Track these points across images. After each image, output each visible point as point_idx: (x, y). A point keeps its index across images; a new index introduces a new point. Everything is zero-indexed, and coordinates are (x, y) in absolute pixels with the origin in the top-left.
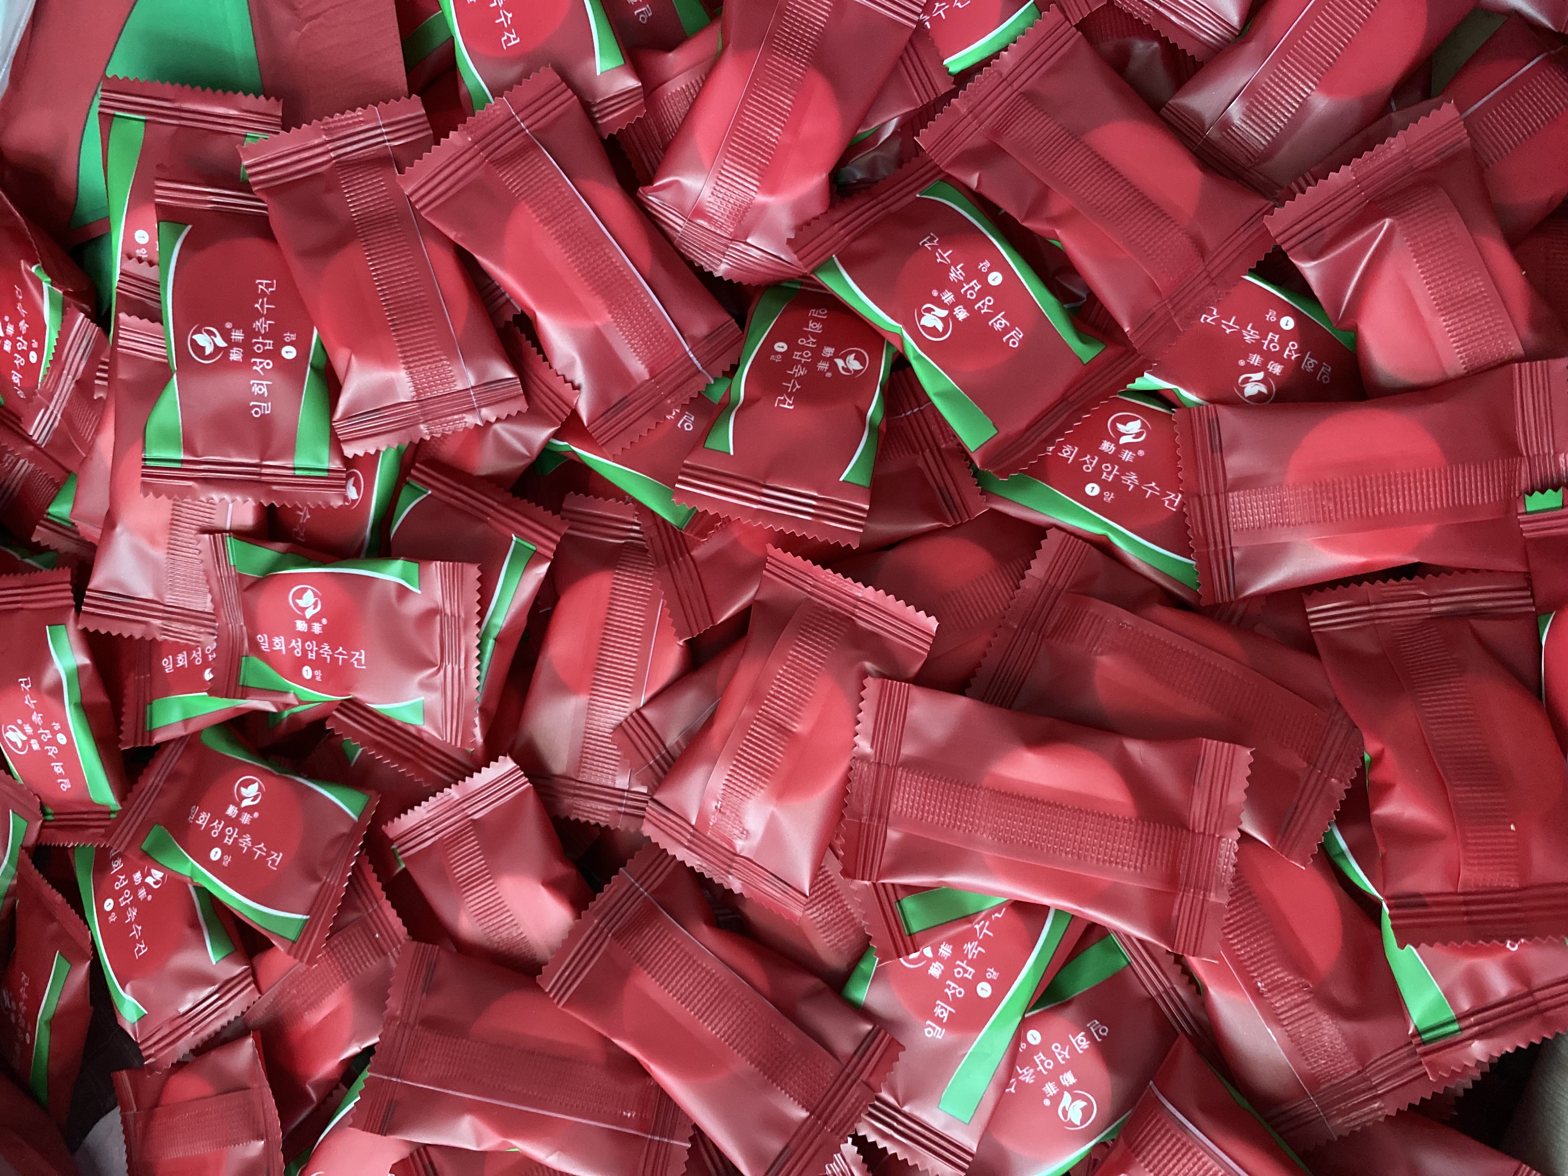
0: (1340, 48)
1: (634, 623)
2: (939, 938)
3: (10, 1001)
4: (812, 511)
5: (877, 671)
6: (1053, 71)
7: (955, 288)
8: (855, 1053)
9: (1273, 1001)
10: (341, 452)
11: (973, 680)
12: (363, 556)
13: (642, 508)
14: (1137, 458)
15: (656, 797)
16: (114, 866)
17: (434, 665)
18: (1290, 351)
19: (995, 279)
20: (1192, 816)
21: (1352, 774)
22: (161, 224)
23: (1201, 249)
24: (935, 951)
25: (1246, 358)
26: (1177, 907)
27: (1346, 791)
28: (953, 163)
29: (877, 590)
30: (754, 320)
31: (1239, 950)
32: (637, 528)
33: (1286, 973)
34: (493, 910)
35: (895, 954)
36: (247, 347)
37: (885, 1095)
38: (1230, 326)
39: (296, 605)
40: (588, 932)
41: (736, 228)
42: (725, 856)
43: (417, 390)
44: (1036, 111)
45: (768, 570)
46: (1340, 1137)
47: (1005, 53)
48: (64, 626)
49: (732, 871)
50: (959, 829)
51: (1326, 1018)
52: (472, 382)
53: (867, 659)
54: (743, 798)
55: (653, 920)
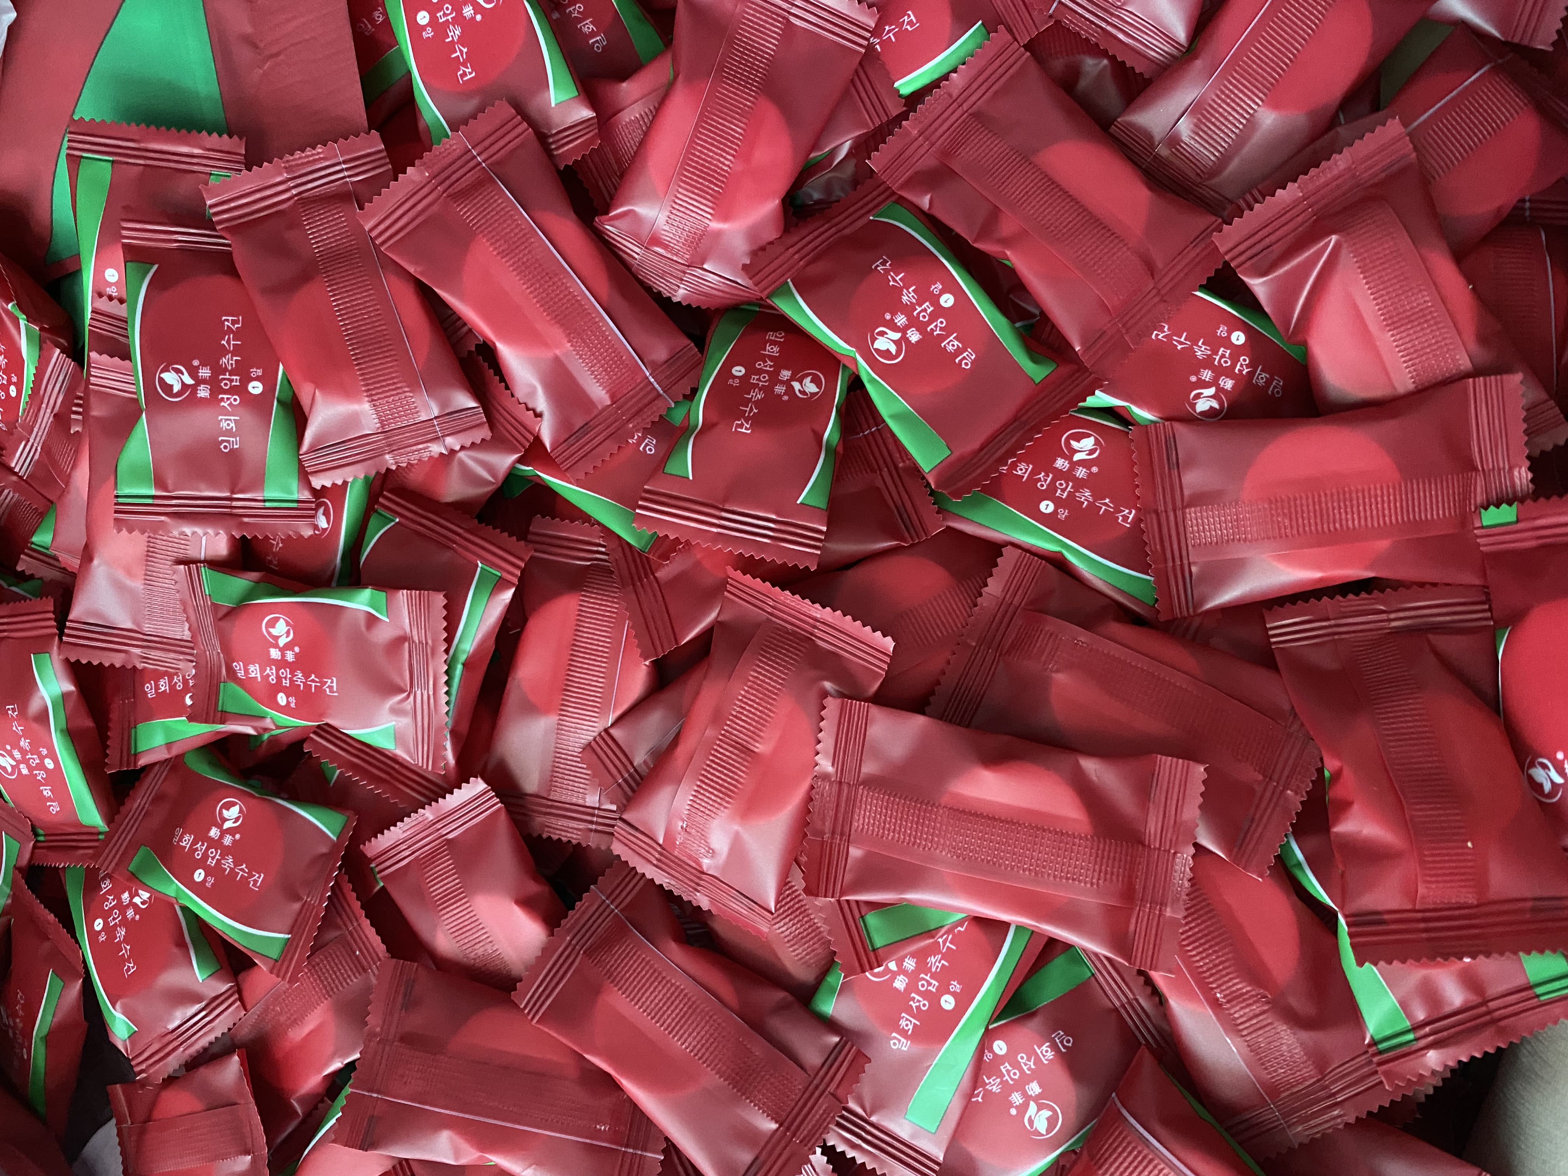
0: (1286, 64)
1: (601, 644)
2: (902, 953)
3: (8, 1017)
4: (771, 534)
5: (837, 691)
6: (1005, 90)
7: (908, 310)
8: (823, 1065)
9: (1232, 1011)
10: (309, 483)
11: (931, 699)
12: (334, 584)
13: (608, 533)
14: (1091, 474)
15: (625, 816)
16: (103, 886)
17: (403, 691)
18: (1242, 365)
19: (947, 301)
20: (1147, 831)
21: (1308, 786)
22: (128, 264)
23: (1150, 268)
24: (900, 963)
25: (1197, 373)
26: (1133, 921)
27: (1302, 803)
28: (907, 184)
29: (834, 611)
30: (712, 347)
31: (1198, 961)
32: (603, 550)
33: (1244, 984)
34: (468, 928)
35: (858, 969)
36: (214, 384)
37: (852, 1105)
38: (1181, 342)
39: (269, 633)
40: (561, 949)
41: (692, 255)
42: (692, 873)
43: (381, 422)
44: (987, 132)
45: (729, 592)
46: (1301, 1144)
47: (954, 75)
48: (47, 655)
49: (699, 888)
50: (919, 847)
51: (1284, 1028)
52: (436, 412)
53: (828, 679)
54: (708, 818)
55: (623, 937)
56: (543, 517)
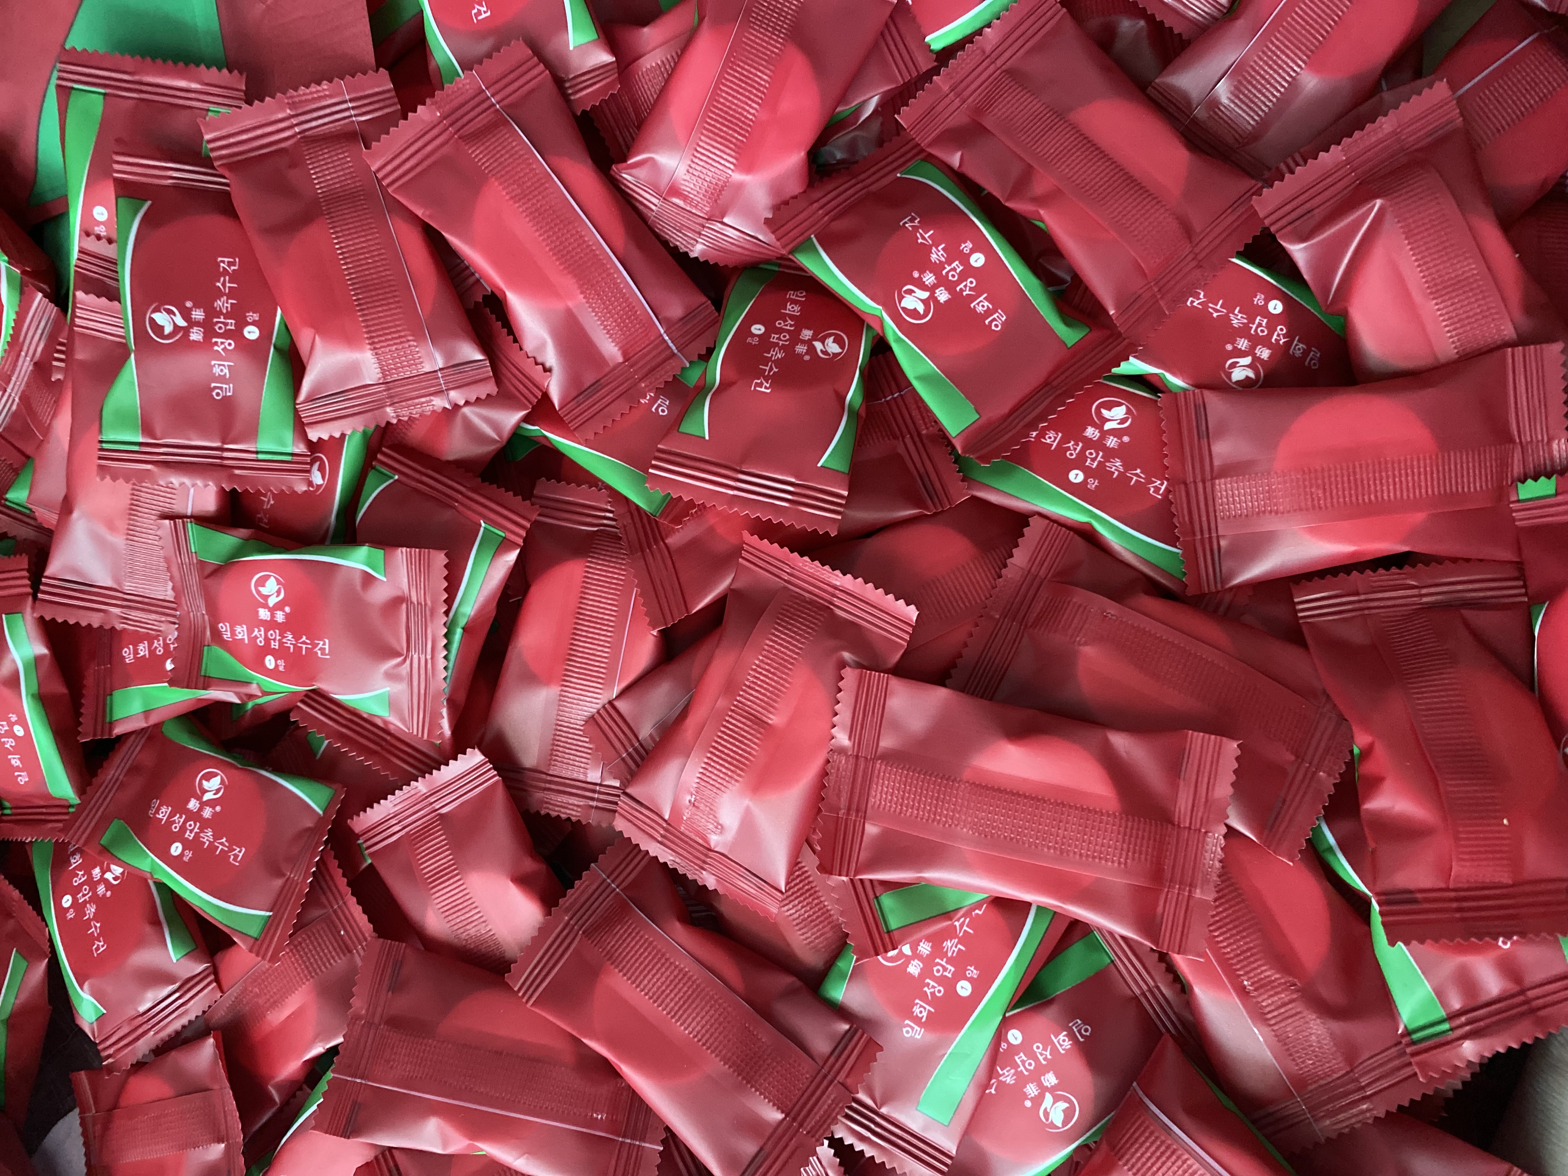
0: (1330, 26)
1: (607, 612)
2: (918, 936)
4: (789, 497)
5: (855, 662)
6: (1039, 47)
7: (936, 269)
8: (832, 1053)
9: (1260, 999)
10: (305, 434)
11: (953, 671)
12: (328, 542)
13: (615, 495)
14: (1122, 444)
15: (628, 791)
16: (73, 861)
17: (400, 655)
18: (1278, 335)
19: (978, 260)
20: (1177, 810)
21: (1340, 768)
22: (119, 200)
23: (1188, 231)
24: (914, 948)
25: (1233, 342)
26: (1161, 903)
27: (1335, 785)
28: (937, 141)
29: (855, 578)
30: (731, 303)
31: (1224, 947)
32: (611, 515)
33: (1273, 971)
34: (460, 907)
35: (872, 952)
36: (208, 327)
37: (862, 1096)
38: (1217, 310)
39: (258, 592)
40: (558, 929)
41: (712, 208)
42: (698, 851)
43: (383, 372)
44: (1020, 89)
45: (744, 558)
46: (1328, 1140)
47: (988, 30)
48: (20, 615)
49: (706, 866)
50: (938, 823)
51: (1314, 1017)
52: (440, 363)
53: (845, 649)
54: (718, 792)
55: (624, 918)
56: (548, 480)
